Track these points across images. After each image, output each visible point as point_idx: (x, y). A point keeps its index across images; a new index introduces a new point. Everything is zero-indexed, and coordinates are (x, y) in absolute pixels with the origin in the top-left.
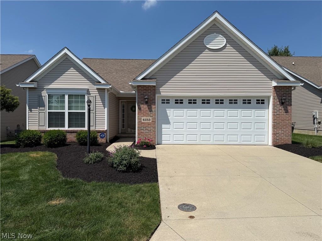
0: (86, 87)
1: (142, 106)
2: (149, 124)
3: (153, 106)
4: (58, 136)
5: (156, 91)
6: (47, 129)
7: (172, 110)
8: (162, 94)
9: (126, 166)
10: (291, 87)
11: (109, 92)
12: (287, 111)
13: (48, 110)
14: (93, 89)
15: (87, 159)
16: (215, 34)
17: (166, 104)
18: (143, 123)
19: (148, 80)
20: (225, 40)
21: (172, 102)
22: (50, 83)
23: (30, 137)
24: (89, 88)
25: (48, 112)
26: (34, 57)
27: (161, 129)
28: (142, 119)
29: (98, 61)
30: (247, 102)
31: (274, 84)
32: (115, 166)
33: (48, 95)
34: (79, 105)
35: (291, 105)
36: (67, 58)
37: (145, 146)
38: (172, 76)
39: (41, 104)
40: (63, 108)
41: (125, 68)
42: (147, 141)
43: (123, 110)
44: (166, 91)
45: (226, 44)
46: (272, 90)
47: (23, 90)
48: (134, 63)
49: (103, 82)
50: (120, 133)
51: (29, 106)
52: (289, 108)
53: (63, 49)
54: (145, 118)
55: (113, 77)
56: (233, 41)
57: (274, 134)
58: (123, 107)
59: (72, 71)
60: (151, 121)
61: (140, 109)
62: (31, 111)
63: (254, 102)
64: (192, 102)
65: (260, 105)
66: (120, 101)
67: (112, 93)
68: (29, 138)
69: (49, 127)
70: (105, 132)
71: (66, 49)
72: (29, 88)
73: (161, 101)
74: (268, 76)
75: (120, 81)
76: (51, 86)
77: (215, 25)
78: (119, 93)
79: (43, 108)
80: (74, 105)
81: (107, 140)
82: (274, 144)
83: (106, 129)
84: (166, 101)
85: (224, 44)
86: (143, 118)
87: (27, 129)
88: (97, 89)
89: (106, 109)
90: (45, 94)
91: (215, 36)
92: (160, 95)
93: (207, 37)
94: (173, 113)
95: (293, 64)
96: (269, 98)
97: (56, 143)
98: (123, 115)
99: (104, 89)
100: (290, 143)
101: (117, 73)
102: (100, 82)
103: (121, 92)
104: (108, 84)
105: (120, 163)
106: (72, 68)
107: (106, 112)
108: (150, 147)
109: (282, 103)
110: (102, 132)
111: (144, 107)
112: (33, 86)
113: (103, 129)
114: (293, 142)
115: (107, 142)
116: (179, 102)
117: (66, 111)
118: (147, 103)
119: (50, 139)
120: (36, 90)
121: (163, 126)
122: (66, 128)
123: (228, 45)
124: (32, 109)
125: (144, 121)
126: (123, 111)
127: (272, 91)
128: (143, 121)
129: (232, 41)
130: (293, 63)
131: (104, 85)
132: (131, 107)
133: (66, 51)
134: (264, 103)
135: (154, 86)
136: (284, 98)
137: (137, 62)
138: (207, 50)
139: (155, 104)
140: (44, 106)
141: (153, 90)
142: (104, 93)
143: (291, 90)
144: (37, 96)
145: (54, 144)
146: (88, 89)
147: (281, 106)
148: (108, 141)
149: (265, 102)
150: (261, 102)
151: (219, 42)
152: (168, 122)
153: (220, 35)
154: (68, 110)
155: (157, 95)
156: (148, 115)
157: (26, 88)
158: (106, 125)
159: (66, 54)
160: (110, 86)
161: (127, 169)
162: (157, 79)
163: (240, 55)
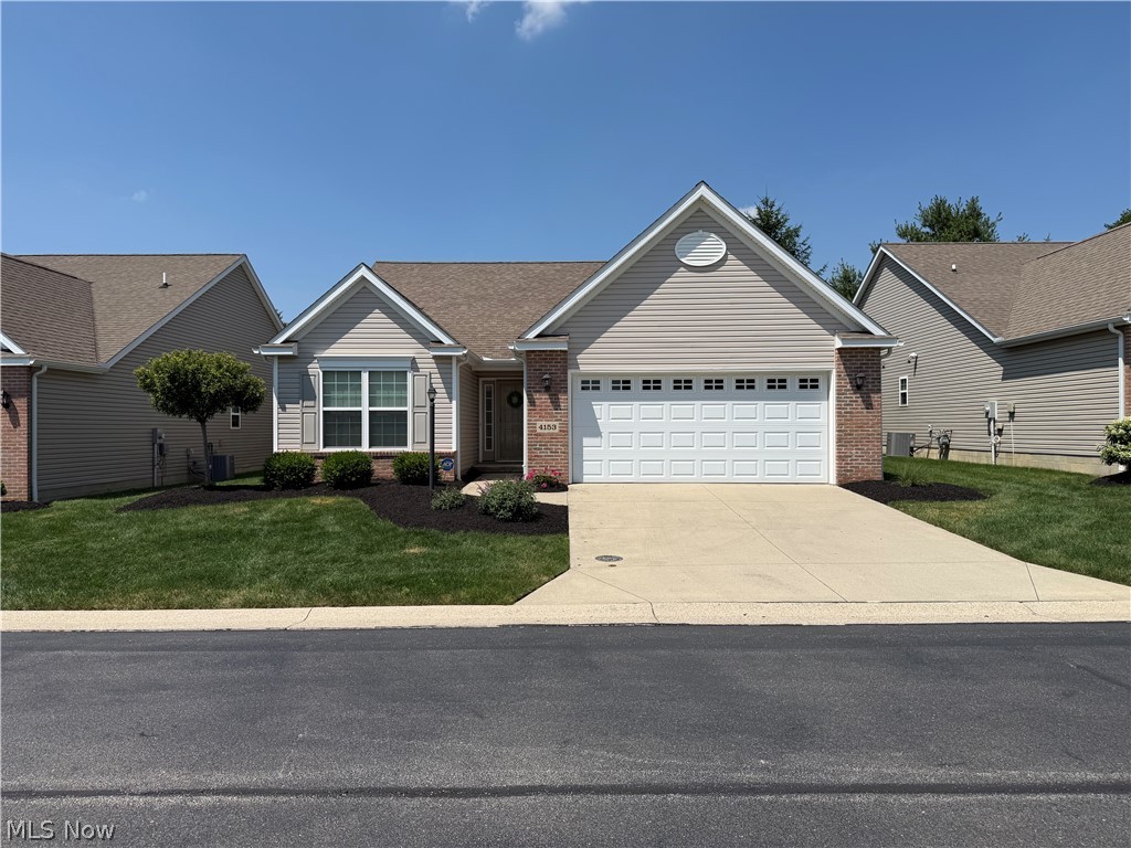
0: (409, 353)
1: (537, 396)
2: (552, 436)
3: (562, 397)
4: (357, 464)
5: (569, 362)
6: (322, 450)
7: (606, 404)
8: (582, 368)
9: (511, 510)
10: (880, 349)
11: (462, 363)
12: (869, 406)
13: (324, 406)
14: (425, 357)
15: (435, 503)
16: (701, 232)
17: (591, 392)
18: (540, 435)
19: (549, 339)
20: (724, 246)
21: (606, 386)
22: (328, 345)
23: (295, 468)
24: (416, 356)
25: (324, 412)
26: (244, 259)
27: (582, 447)
28: (538, 426)
29: (416, 270)
30: (777, 384)
31: (838, 344)
32: (492, 510)
33: (324, 372)
34: (394, 394)
35: (879, 391)
36: (365, 287)
37: (545, 485)
38: (605, 329)
39: (307, 393)
40: (358, 401)
41: (491, 291)
42: (549, 474)
43: (489, 403)
44: (590, 362)
45: (726, 255)
46: (835, 356)
47: (265, 362)
48: (514, 275)
49: (447, 341)
50: (481, 460)
51: (278, 399)
52: (874, 397)
53: (357, 268)
54: (544, 423)
55: (462, 318)
56: (742, 246)
57: (840, 458)
58: (489, 394)
59: (377, 316)
60: (557, 431)
61: (532, 402)
62: (284, 409)
63: (793, 384)
64: (652, 385)
65: (809, 390)
66: (481, 379)
67: (467, 365)
68: (293, 469)
69: (324, 447)
70: (453, 457)
71: (364, 268)
72: (280, 357)
73: (580, 385)
74: (825, 326)
75: (480, 329)
76: (329, 353)
77: (700, 211)
78: (481, 362)
79: (311, 403)
80: (381, 394)
81: (456, 476)
82: (839, 481)
83: (454, 450)
84: (591, 385)
85: (721, 255)
86: (539, 424)
87: (275, 450)
88: (435, 357)
89: (454, 402)
90: (315, 370)
91: (701, 236)
92: (577, 371)
93: (683, 238)
94: (607, 411)
95: (954, 270)
96: (828, 373)
97: (353, 479)
98: (489, 415)
99: (450, 357)
100: (879, 477)
101: (470, 305)
102: (441, 342)
103: (485, 359)
104: (459, 345)
105: (501, 506)
106: (377, 311)
107: (454, 410)
108: (558, 486)
109: (858, 388)
110: (448, 457)
111: (543, 399)
112: (291, 353)
113: (448, 451)
114: (887, 476)
115: (456, 479)
116: (622, 385)
117: (365, 409)
118: (547, 389)
119: (340, 471)
120: (295, 363)
121: (586, 441)
122: (365, 448)
123: (730, 257)
124: (287, 406)
125: (543, 431)
126: (489, 407)
127: (834, 359)
128: (539, 431)
129: (738, 246)
130: (954, 267)
131: (449, 347)
132: (508, 394)
133: (363, 272)
134: (817, 387)
135: (565, 351)
136: (861, 375)
137: (521, 270)
138: (682, 269)
139: (566, 392)
140: (313, 398)
141: (563, 360)
142: (449, 366)
143: (880, 357)
144: (297, 375)
145: (350, 480)
146: (414, 358)
147: (855, 393)
148: (459, 477)
149: (820, 384)
150: (810, 384)
151: (711, 249)
152: (597, 433)
153: (713, 235)
154: (370, 406)
155: (570, 372)
156: (552, 417)
157: (273, 356)
158: (454, 440)
159: (363, 278)
160: (465, 352)
161: (514, 515)
162: (571, 335)
163: (759, 278)
